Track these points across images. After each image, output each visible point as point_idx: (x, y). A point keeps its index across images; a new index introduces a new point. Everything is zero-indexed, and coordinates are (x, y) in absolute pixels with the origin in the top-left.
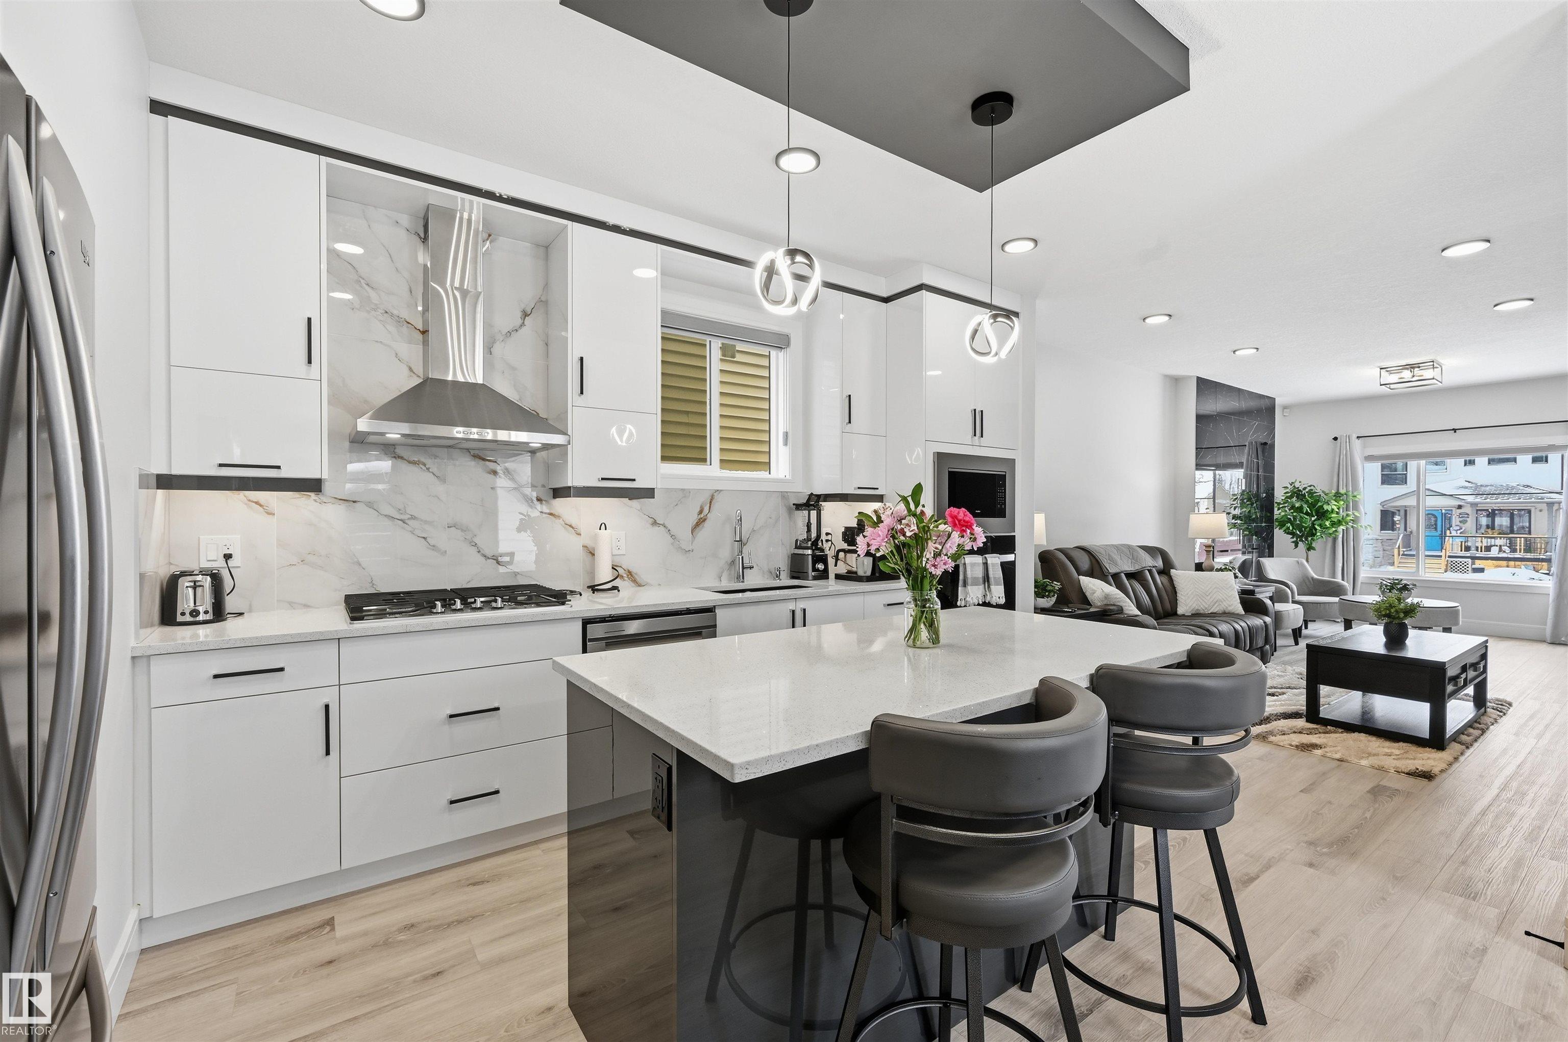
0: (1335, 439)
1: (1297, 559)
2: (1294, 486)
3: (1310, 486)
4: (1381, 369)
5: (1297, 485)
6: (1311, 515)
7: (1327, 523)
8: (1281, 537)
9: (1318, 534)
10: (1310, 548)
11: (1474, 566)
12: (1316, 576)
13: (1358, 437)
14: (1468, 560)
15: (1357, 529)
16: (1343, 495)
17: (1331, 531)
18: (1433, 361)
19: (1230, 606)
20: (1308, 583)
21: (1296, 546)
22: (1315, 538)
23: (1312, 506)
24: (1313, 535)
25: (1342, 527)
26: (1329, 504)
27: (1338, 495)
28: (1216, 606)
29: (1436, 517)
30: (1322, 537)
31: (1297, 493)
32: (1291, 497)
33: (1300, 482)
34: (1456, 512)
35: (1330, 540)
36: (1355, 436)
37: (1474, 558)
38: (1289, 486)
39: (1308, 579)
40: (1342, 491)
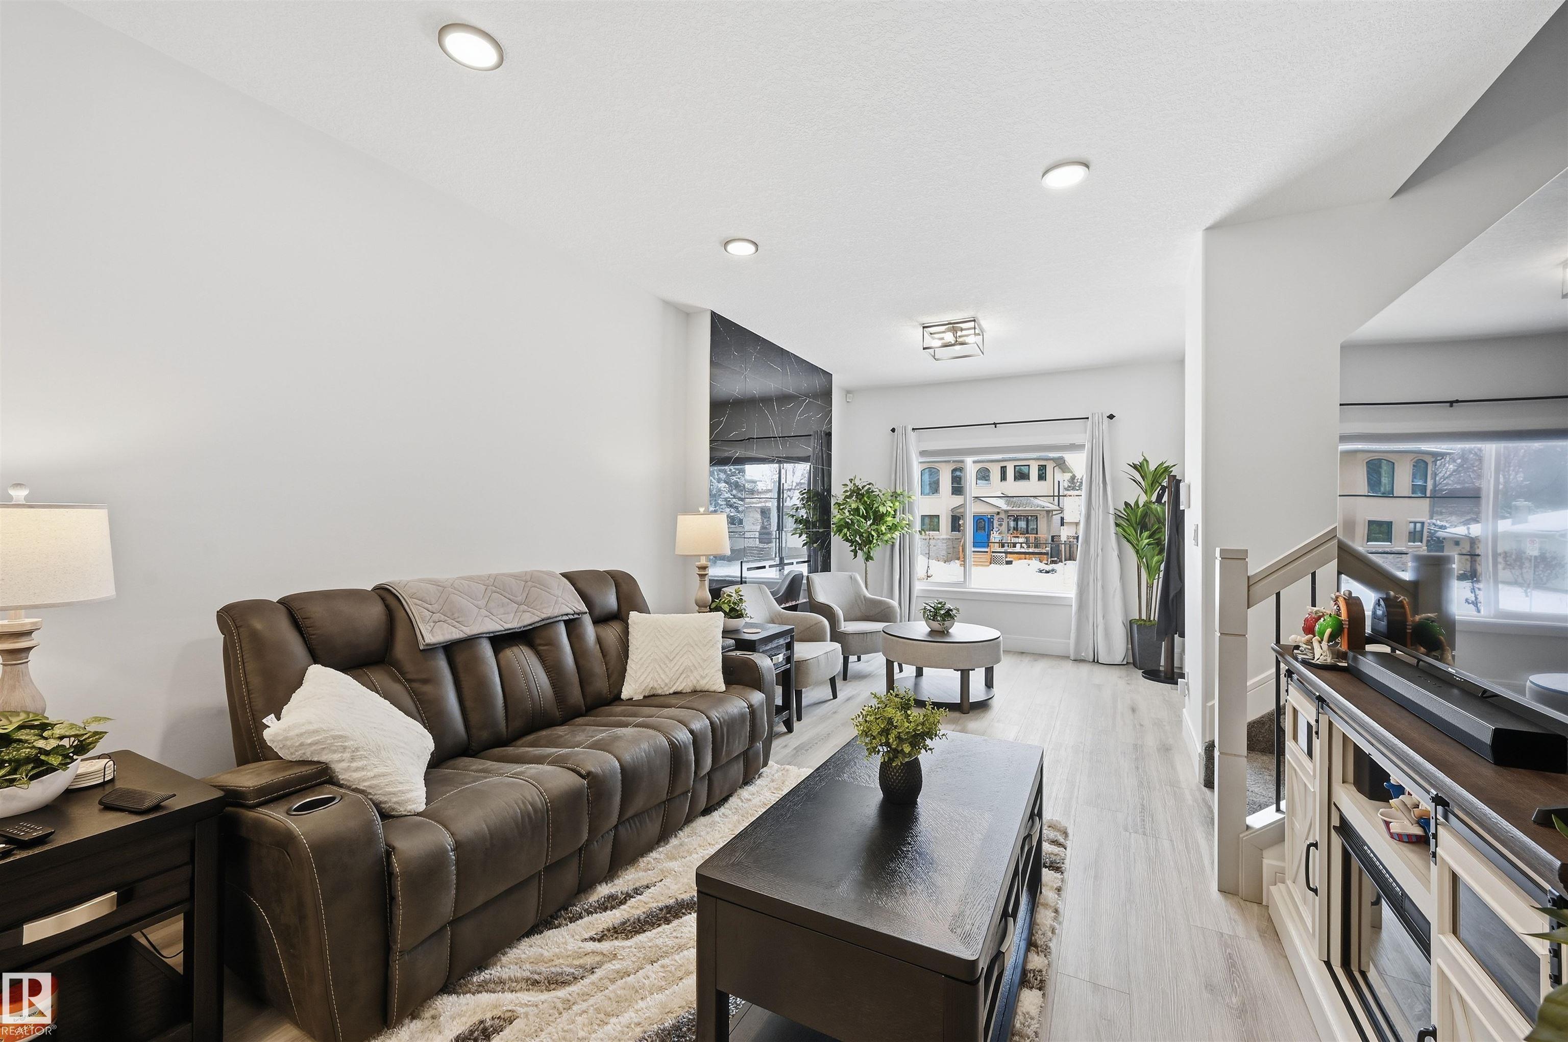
0: (893, 430)
1: (851, 573)
2: (854, 484)
3: (869, 484)
4: (924, 327)
5: (857, 482)
6: (866, 518)
7: (883, 528)
8: (838, 544)
9: (875, 541)
10: (868, 558)
11: (1007, 559)
12: (868, 595)
13: (913, 429)
14: (1002, 554)
15: (912, 534)
16: (899, 495)
17: (886, 538)
18: (974, 321)
19: (703, 677)
20: (860, 604)
21: (855, 556)
22: (872, 546)
23: (868, 507)
24: (871, 542)
25: (897, 533)
26: (884, 505)
27: (895, 496)
28: (681, 679)
29: (984, 521)
30: (878, 545)
31: (856, 493)
32: (850, 497)
33: (860, 479)
34: (996, 518)
35: (889, 547)
36: (910, 428)
37: (1006, 553)
38: (848, 483)
39: (860, 597)
40: (899, 491)
